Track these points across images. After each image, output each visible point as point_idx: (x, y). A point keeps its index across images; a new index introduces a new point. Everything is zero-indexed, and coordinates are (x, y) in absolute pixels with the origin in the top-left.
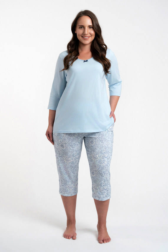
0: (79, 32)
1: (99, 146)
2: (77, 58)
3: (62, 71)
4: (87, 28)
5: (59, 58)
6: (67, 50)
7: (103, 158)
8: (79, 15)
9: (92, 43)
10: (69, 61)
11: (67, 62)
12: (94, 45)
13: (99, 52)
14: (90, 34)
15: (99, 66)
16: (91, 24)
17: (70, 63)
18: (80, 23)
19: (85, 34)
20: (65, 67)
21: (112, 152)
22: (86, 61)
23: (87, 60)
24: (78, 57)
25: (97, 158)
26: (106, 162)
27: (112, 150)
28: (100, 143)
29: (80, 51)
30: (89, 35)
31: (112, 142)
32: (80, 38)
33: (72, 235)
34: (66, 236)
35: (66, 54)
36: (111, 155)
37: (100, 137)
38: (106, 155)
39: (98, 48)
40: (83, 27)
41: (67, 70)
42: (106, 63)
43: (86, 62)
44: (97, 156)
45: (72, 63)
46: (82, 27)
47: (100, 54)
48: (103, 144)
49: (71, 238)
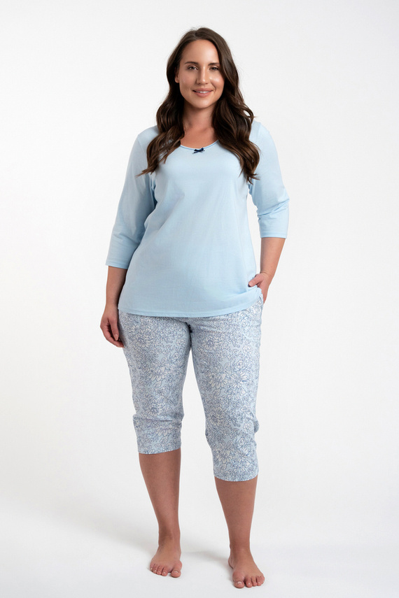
0: (186, 77)
1: (228, 353)
2: (178, 145)
3: (143, 177)
4: (205, 68)
5: (137, 143)
6: (156, 124)
7: (237, 383)
8: (187, 38)
9: (217, 105)
10: (158, 153)
11: (155, 154)
12: (222, 112)
13: (232, 127)
14: (213, 84)
15: (232, 163)
16: (215, 60)
17: (161, 156)
18: (188, 56)
19: (200, 84)
20: (149, 165)
21: (257, 370)
22: (200, 151)
23: (202, 149)
24: (182, 141)
25: (223, 381)
26: (244, 392)
27: (257, 365)
28: (231, 345)
29: (186, 126)
30: (210, 86)
31: (258, 345)
32: (187, 94)
33: (170, 567)
34: (156, 568)
35: (153, 135)
36: (257, 378)
37: (230, 330)
38: (245, 376)
39: (230, 117)
40: (195, 66)
41: (154, 173)
42: (250, 152)
43: (199, 153)
44: (224, 376)
45: (166, 157)
46: (193, 68)
47: (235, 131)
48: (236, 348)
49: (169, 574)
